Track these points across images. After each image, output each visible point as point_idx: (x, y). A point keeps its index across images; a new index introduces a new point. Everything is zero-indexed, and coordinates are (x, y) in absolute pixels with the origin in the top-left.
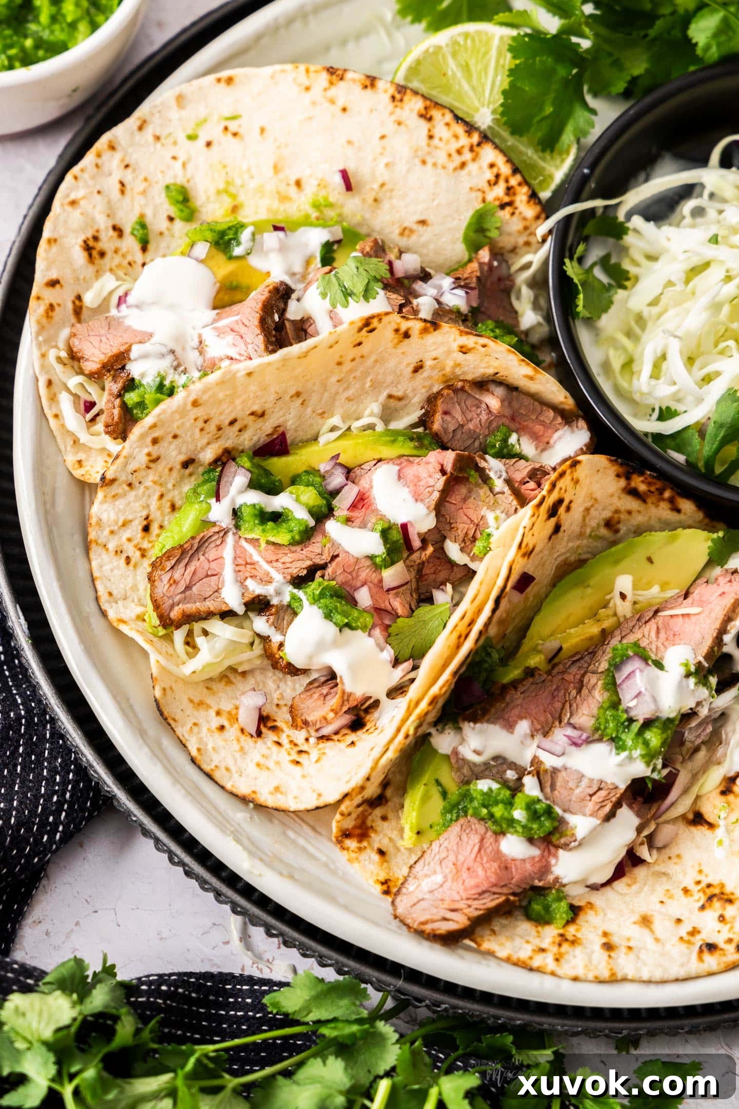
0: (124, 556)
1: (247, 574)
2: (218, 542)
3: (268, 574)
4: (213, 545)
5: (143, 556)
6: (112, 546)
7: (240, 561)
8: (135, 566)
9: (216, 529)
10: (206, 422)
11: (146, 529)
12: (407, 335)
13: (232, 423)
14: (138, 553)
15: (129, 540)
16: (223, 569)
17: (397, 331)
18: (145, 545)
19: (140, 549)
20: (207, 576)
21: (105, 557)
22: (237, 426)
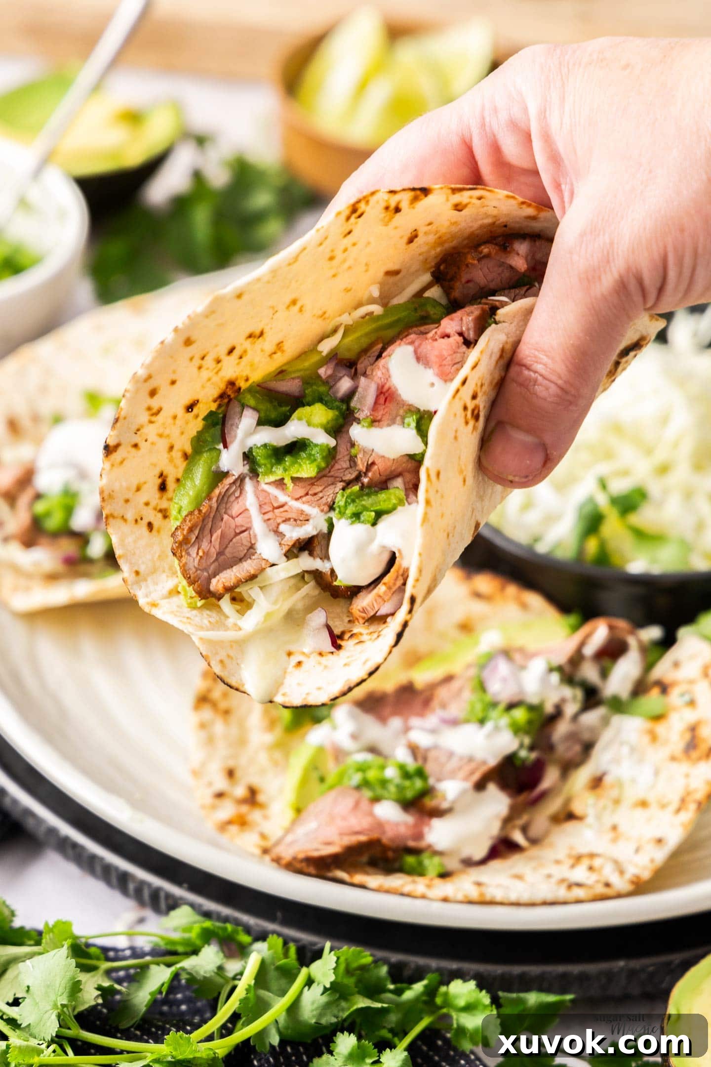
0: (144, 523)
1: (279, 520)
2: (237, 494)
3: (302, 512)
4: (232, 498)
5: (165, 517)
6: (130, 516)
7: (268, 508)
8: (158, 531)
9: (230, 480)
10: (203, 358)
11: (163, 487)
12: (397, 210)
13: (231, 351)
14: (160, 515)
15: (147, 504)
16: (251, 522)
17: (387, 208)
18: (164, 504)
19: (161, 511)
20: (237, 534)
21: (126, 528)
22: (236, 353)
